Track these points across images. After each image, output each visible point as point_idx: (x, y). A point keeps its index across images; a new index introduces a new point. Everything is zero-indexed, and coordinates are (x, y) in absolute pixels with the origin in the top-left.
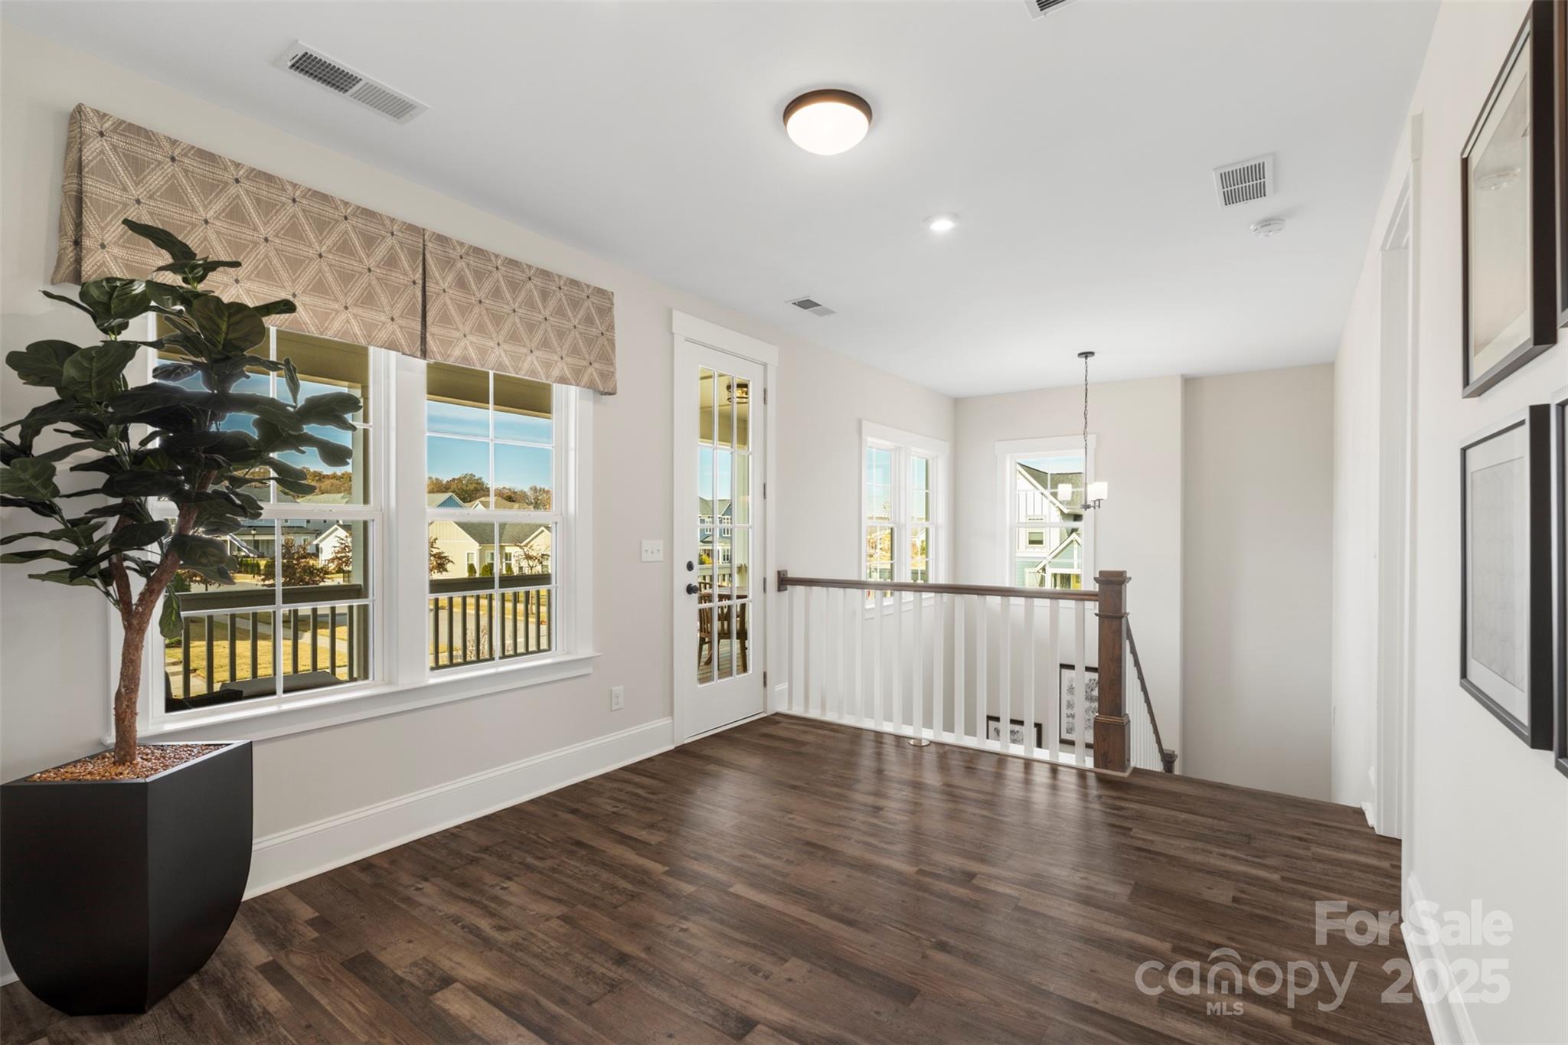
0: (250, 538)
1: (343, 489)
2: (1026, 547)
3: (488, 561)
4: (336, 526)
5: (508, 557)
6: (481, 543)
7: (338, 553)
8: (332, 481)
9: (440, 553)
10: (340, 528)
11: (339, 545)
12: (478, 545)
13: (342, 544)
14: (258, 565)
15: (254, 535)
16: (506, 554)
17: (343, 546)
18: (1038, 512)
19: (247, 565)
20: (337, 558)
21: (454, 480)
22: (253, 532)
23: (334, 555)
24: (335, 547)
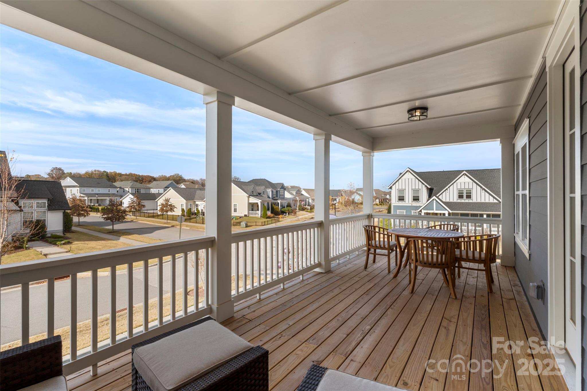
0: (96, 198)
1: (129, 179)
2: (412, 202)
3: (189, 207)
4: (129, 194)
5: (197, 205)
6: (186, 200)
7: (130, 204)
8: (125, 176)
9: (171, 204)
10: (130, 195)
11: (131, 201)
12: (185, 201)
13: (132, 200)
14: (98, 209)
15: (97, 197)
16: (196, 204)
17: (133, 201)
18: (417, 188)
19: (94, 209)
20: (130, 206)
21: (171, 176)
22: (97, 196)
23: (129, 205)
24: (129, 202)
